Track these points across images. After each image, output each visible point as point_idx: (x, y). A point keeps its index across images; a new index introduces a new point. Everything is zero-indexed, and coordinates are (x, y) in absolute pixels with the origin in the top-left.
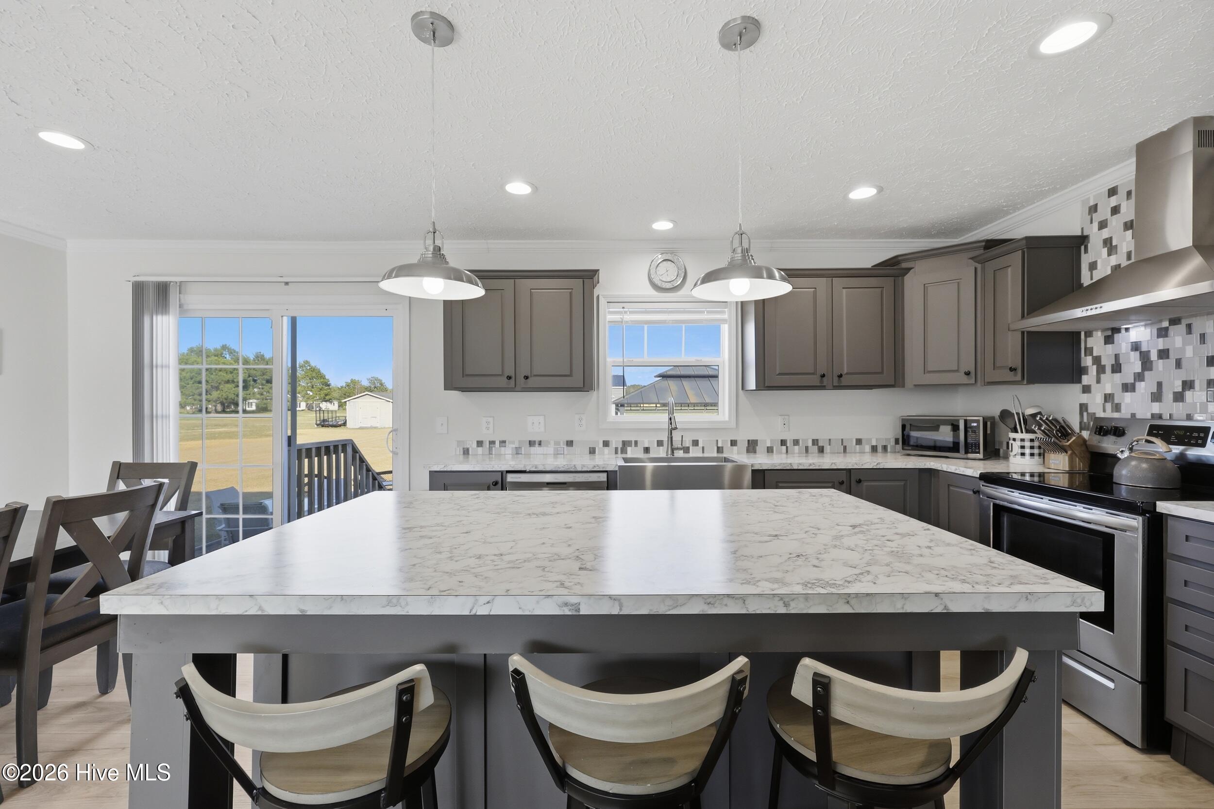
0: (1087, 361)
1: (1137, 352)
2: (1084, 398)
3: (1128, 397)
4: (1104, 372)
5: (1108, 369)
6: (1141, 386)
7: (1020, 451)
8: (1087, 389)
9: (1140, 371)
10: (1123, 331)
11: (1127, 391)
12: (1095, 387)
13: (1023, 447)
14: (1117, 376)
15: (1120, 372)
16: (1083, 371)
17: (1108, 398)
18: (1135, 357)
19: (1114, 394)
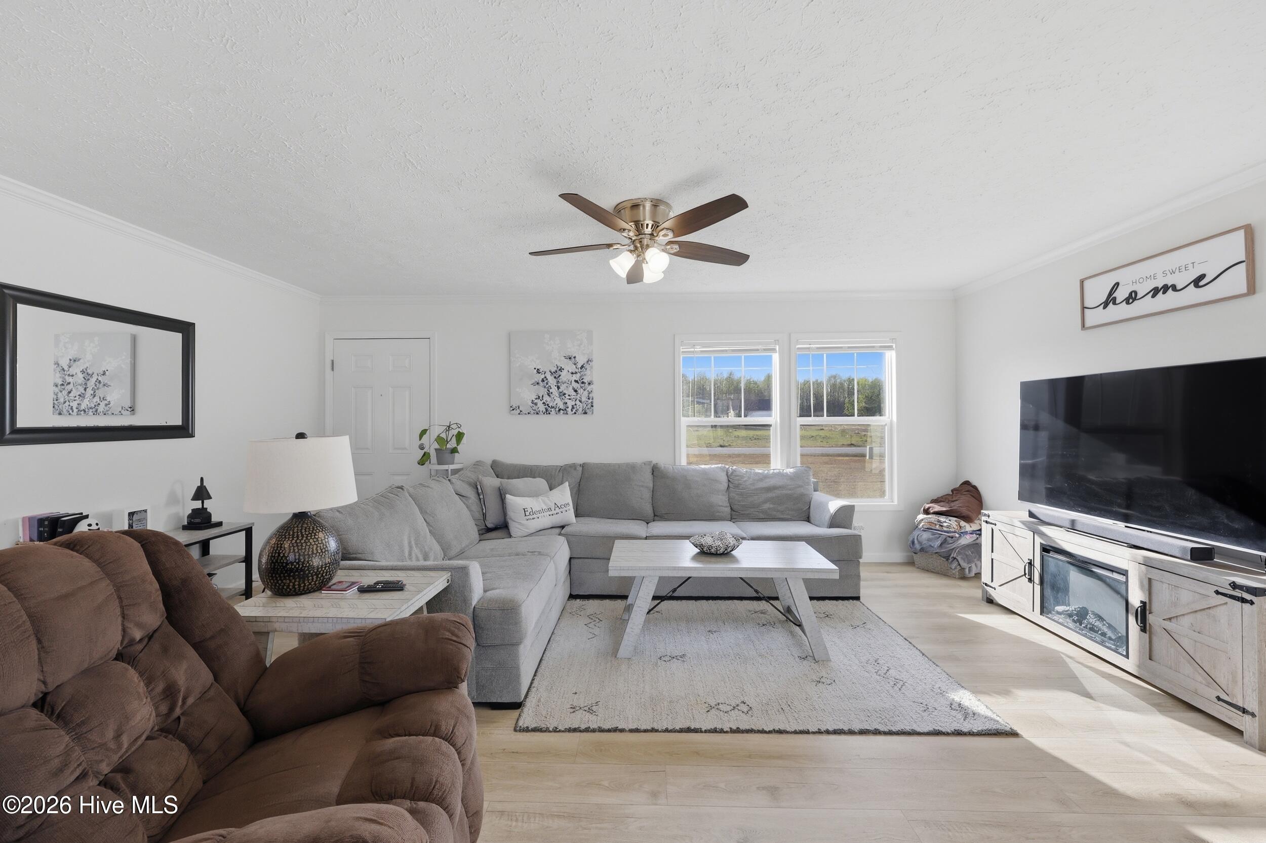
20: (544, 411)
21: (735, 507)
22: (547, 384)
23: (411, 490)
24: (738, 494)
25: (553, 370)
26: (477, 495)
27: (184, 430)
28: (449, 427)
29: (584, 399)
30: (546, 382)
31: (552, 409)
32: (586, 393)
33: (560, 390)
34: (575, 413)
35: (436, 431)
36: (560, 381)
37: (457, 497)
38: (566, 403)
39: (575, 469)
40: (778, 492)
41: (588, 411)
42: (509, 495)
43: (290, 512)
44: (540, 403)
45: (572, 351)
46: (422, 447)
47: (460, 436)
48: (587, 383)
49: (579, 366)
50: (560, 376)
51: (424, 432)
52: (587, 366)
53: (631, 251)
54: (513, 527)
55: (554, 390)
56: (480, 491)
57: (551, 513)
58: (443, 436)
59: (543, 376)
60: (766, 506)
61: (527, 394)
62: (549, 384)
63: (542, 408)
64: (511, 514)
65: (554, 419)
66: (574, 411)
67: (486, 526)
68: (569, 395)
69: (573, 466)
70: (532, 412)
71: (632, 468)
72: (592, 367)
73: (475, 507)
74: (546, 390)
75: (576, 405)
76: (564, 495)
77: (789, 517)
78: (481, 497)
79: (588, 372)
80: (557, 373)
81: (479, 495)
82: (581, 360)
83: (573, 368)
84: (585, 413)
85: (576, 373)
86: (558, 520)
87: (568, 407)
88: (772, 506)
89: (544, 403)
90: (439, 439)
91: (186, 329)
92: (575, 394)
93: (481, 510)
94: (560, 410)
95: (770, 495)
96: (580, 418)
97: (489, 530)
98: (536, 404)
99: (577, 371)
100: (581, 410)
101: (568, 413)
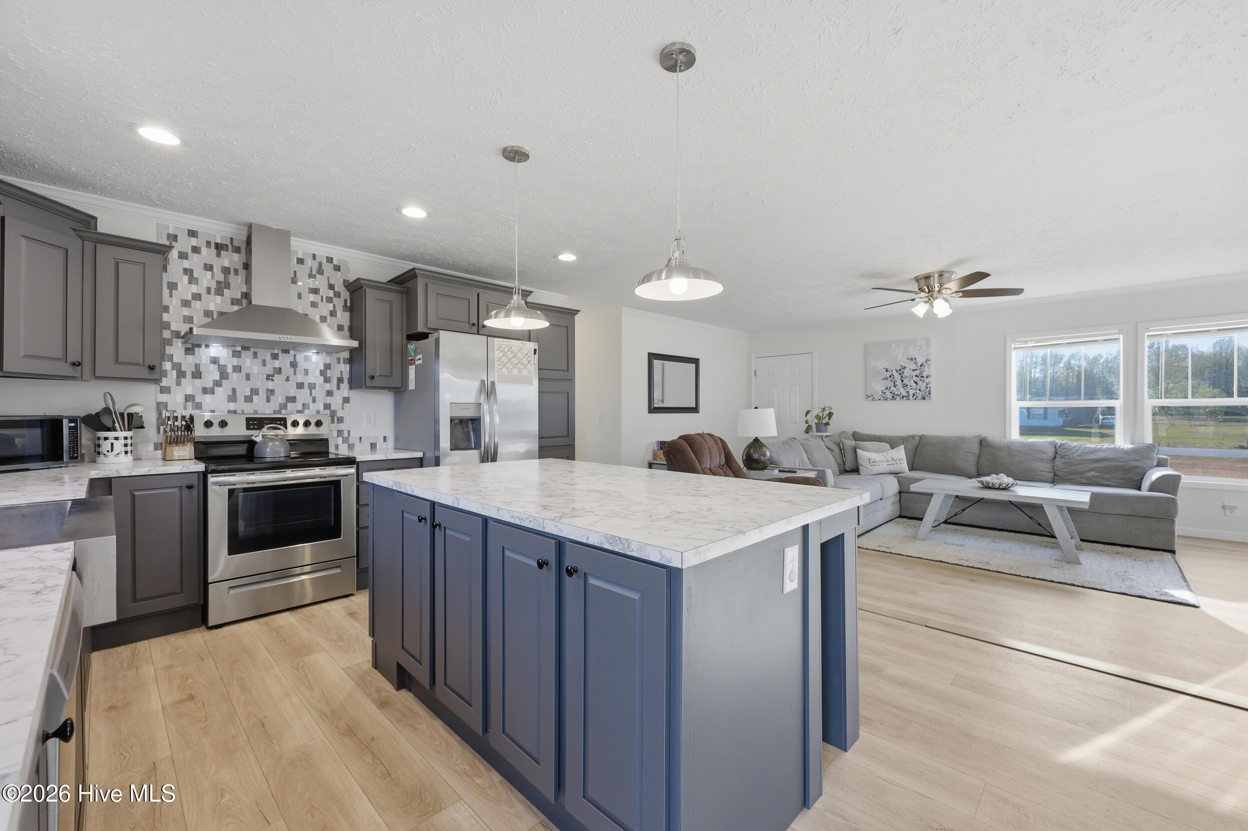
0: (167, 366)
1: (215, 365)
2: (163, 398)
3: (208, 398)
4: (185, 377)
5: (189, 375)
6: (219, 390)
7: (124, 449)
8: (165, 390)
9: (219, 379)
10: (203, 347)
11: (206, 393)
12: (174, 388)
13: (126, 445)
14: (197, 381)
15: (201, 378)
16: (164, 374)
17: (189, 398)
18: (214, 368)
19: (194, 395)
20: (891, 398)
21: (1058, 473)
22: (894, 378)
23: (800, 441)
24: (1063, 463)
25: (898, 369)
26: (840, 451)
27: (695, 410)
28: (824, 409)
29: (922, 389)
30: (893, 377)
31: (897, 397)
32: (925, 384)
33: (904, 383)
34: (915, 399)
35: (816, 411)
36: (904, 376)
37: (827, 449)
38: (908, 392)
39: (913, 439)
40: (1105, 463)
41: (926, 397)
42: (861, 451)
43: (752, 436)
44: (888, 392)
45: (914, 354)
46: (807, 422)
47: (830, 415)
48: (925, 377)
49: (919, 365)
50: (903, 373)
51: (808, 412)
52: (926, 365)
53: (925, 302)
54: (861, 469)
55: (899, 383)
56: (842, 448)
57: (889, 463)
58: (820, 414)
59: (890, 374)
60: (1090, 474)
61: (878, 387)
62: (895, 379)
63: (889, 396)
64: (860, 461)
65: (899, 404)
66: (915, 397)
67: (845, 468)
68: (911, 386)
69: (913, 437)
70: (882, 398)
71: (962, 439)
72: (929, 365)
73: (838, 457)
74: (893, 383)
75: (916, 393)
76: (900, 453)
77: (1116, 484)
78: (843, 451)
79: (926, 369)
80: (901, 371)
81: (841, 450)
82: (920, 360)
83: (914, 367)
84: (924, 399)
85: (916, 370)
86: (894, 468)
87: (910, 395)
88: (1097, 474)
89: (891, 392)
90: (818, 417)
91: (696, 361)
92: (915, 385)
93: (842, 459)
94: (903, 397)
95: (1097, 465)
96: (920, 403)
97: (846, 472)
98: (885, 393)
99: (917, 368)
100: (920, 396)
101: (910, 399)
